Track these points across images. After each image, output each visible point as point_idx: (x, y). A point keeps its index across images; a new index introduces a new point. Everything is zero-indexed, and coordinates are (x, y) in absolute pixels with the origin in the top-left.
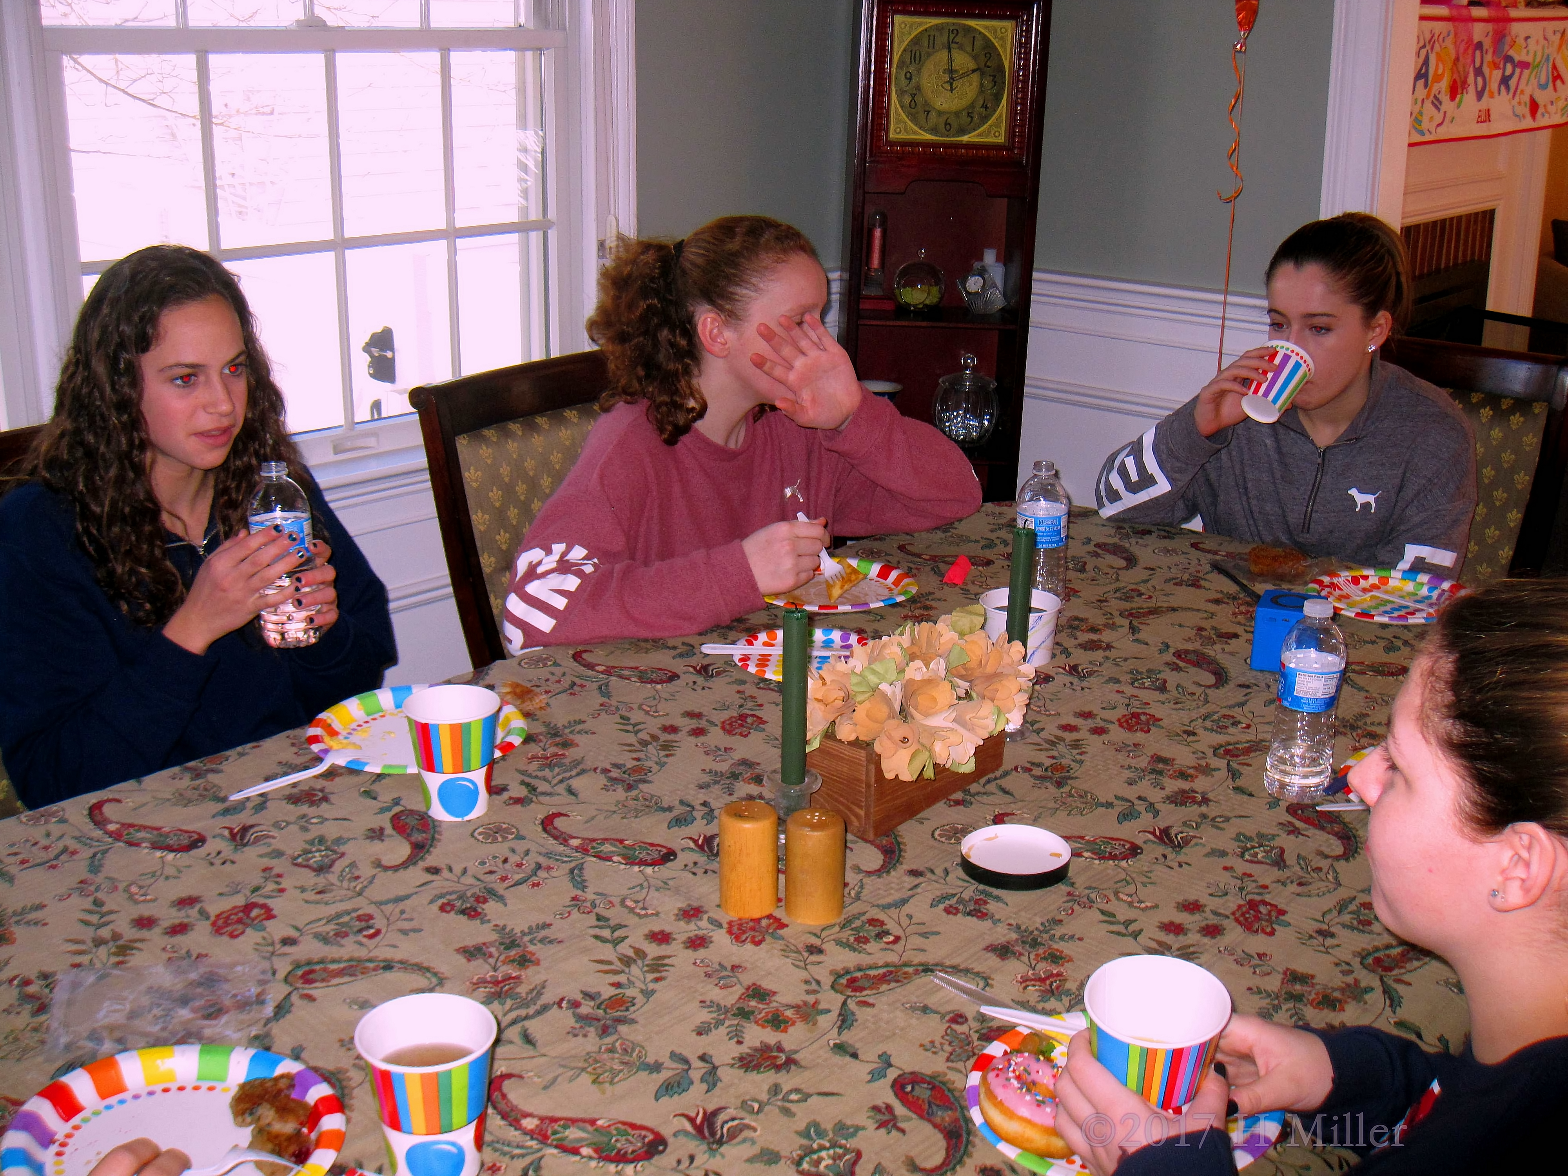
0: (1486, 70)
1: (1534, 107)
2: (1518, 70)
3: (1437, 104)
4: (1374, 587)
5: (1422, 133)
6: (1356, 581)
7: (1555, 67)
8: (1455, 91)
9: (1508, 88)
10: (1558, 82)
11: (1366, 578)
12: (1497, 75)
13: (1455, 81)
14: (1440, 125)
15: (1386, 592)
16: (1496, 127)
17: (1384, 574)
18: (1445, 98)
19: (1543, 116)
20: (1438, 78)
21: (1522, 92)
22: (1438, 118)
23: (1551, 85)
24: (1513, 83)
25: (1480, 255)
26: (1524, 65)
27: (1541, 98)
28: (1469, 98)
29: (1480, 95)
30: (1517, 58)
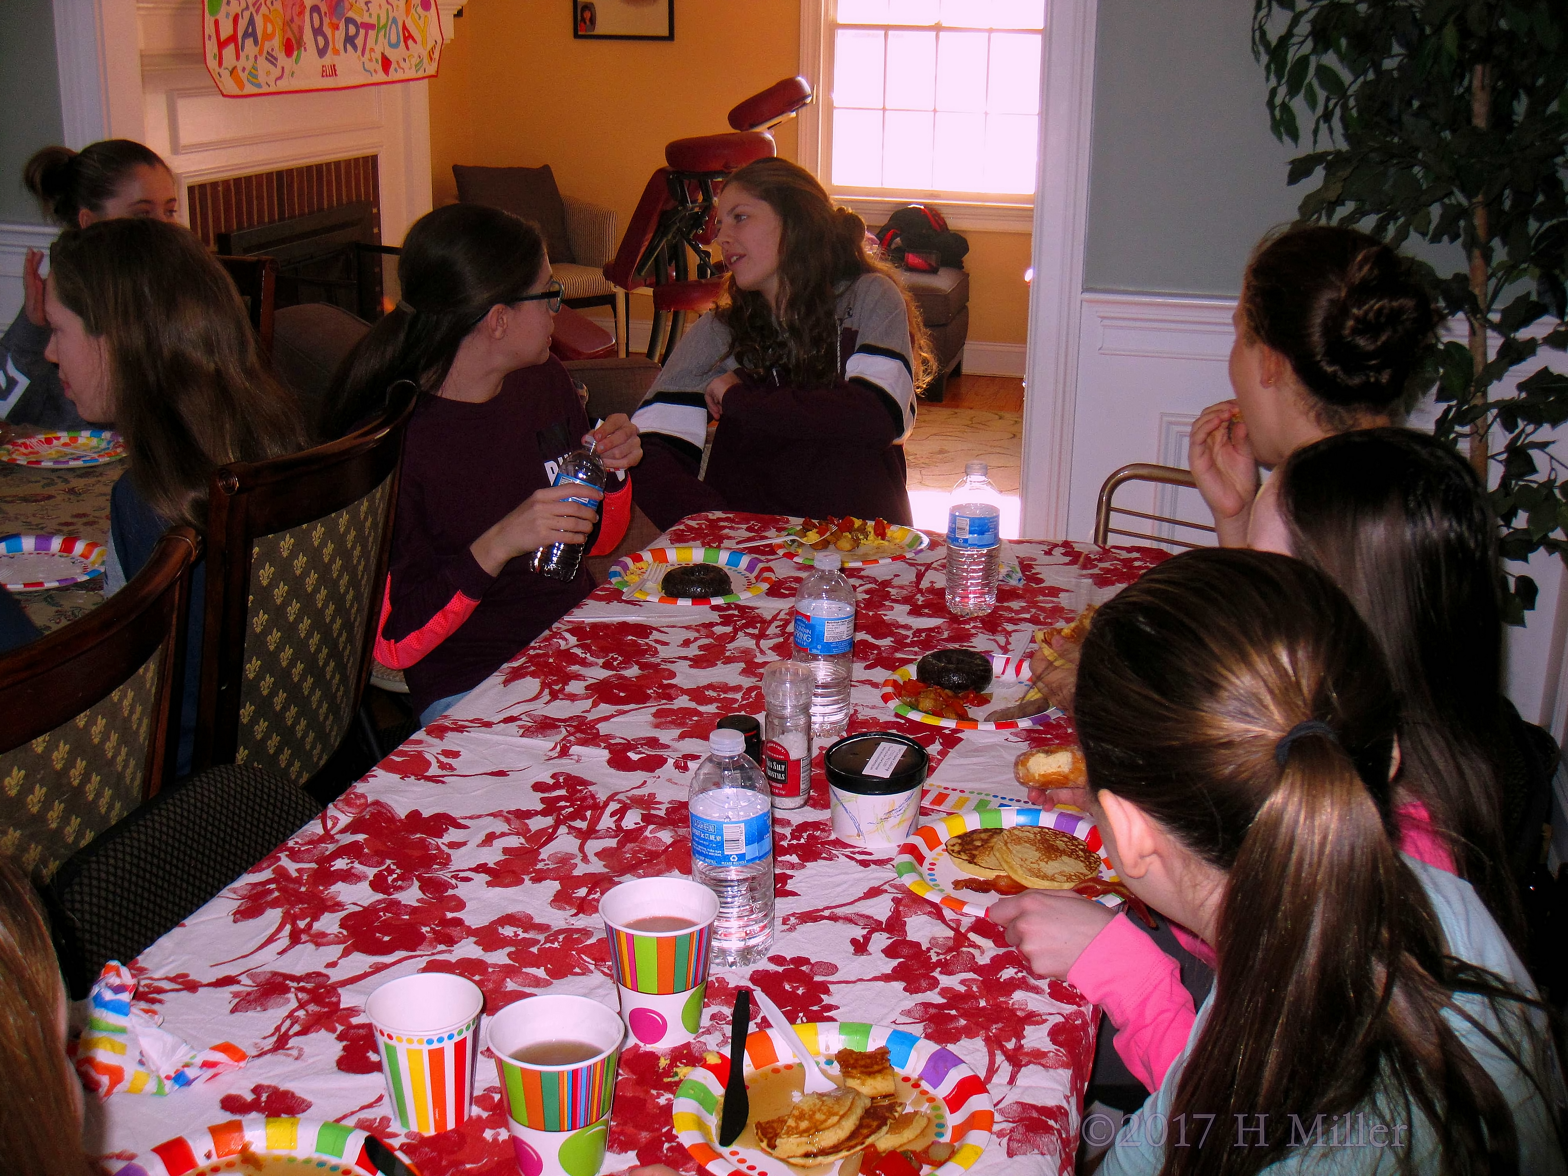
0: (327, 30)
1: (386, 64)
2: (362, 32)
3: (272, 59)
4: (65, 445)
5: (259, 86)
6: (49, 441)
7: (405, 28)
8: (289, 49)
9: (355, 47)
10: (410, 42)
11: (58, 438)
12: (340, 35)
13: (289, 40)
14: (278, 79)
15: (76, 448)
16: (342, 80)
17: (73, 434)
18: (281, 55)
19: (396, 70)
20: (268, 37)
21: (372, 50)
22: (277, 72)
23: (402, 43)
24: (359, 41)
25: (367, 194)
26: (368, 27)
27: (391, 54)
28: (309, 56)
29: (322, 53)
30: (359, 21)
